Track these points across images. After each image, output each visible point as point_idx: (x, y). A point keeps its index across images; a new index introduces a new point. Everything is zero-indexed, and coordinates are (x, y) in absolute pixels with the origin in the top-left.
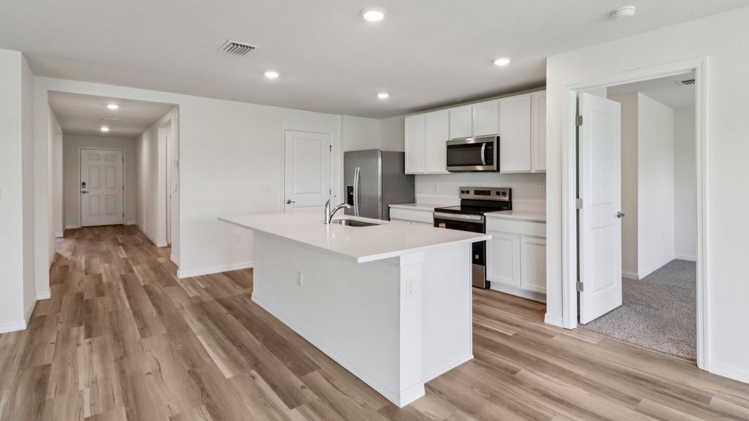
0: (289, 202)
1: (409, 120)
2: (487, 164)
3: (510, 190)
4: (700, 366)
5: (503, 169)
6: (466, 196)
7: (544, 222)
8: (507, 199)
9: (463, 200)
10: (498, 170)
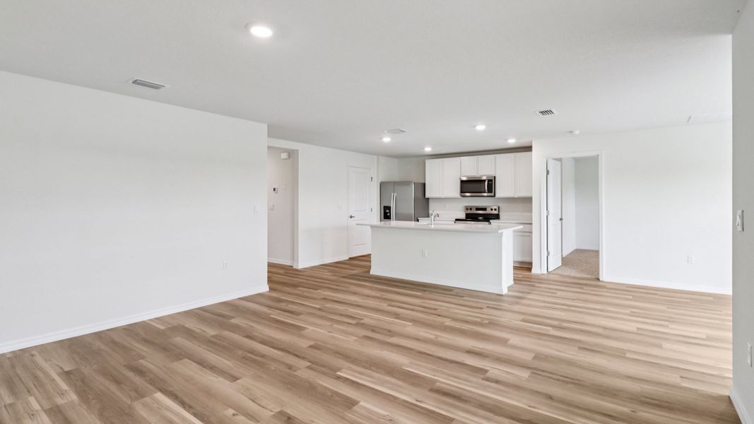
0: (351, 217)
1: (429, 163)
2: (488, 192)
3: (499, 208)
4: (601, 279)
5: (497, 195)
6: (469, 212)
7: (531, 224)
8: (496, 212)
9: (466, 214)
10: (495, 196)
